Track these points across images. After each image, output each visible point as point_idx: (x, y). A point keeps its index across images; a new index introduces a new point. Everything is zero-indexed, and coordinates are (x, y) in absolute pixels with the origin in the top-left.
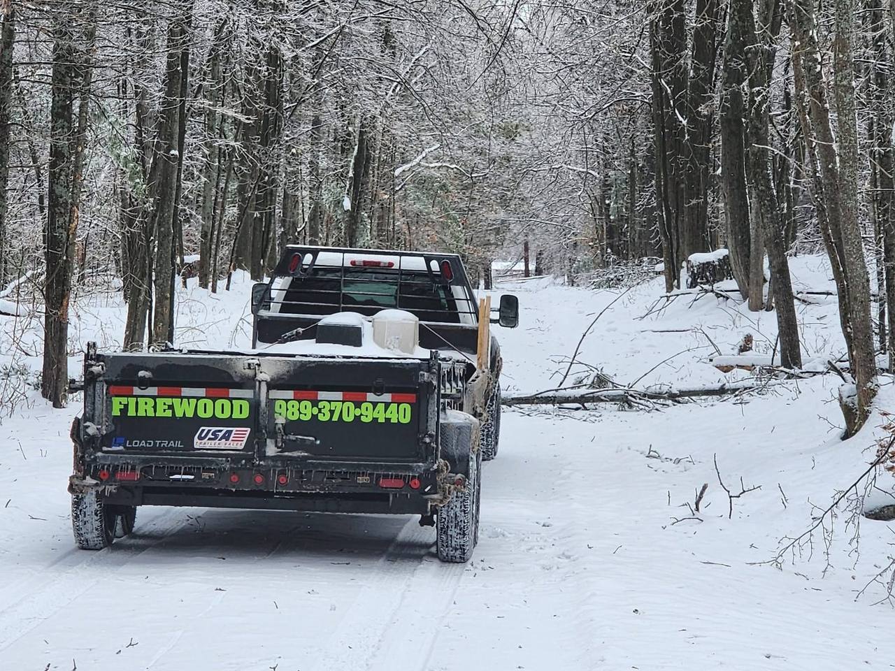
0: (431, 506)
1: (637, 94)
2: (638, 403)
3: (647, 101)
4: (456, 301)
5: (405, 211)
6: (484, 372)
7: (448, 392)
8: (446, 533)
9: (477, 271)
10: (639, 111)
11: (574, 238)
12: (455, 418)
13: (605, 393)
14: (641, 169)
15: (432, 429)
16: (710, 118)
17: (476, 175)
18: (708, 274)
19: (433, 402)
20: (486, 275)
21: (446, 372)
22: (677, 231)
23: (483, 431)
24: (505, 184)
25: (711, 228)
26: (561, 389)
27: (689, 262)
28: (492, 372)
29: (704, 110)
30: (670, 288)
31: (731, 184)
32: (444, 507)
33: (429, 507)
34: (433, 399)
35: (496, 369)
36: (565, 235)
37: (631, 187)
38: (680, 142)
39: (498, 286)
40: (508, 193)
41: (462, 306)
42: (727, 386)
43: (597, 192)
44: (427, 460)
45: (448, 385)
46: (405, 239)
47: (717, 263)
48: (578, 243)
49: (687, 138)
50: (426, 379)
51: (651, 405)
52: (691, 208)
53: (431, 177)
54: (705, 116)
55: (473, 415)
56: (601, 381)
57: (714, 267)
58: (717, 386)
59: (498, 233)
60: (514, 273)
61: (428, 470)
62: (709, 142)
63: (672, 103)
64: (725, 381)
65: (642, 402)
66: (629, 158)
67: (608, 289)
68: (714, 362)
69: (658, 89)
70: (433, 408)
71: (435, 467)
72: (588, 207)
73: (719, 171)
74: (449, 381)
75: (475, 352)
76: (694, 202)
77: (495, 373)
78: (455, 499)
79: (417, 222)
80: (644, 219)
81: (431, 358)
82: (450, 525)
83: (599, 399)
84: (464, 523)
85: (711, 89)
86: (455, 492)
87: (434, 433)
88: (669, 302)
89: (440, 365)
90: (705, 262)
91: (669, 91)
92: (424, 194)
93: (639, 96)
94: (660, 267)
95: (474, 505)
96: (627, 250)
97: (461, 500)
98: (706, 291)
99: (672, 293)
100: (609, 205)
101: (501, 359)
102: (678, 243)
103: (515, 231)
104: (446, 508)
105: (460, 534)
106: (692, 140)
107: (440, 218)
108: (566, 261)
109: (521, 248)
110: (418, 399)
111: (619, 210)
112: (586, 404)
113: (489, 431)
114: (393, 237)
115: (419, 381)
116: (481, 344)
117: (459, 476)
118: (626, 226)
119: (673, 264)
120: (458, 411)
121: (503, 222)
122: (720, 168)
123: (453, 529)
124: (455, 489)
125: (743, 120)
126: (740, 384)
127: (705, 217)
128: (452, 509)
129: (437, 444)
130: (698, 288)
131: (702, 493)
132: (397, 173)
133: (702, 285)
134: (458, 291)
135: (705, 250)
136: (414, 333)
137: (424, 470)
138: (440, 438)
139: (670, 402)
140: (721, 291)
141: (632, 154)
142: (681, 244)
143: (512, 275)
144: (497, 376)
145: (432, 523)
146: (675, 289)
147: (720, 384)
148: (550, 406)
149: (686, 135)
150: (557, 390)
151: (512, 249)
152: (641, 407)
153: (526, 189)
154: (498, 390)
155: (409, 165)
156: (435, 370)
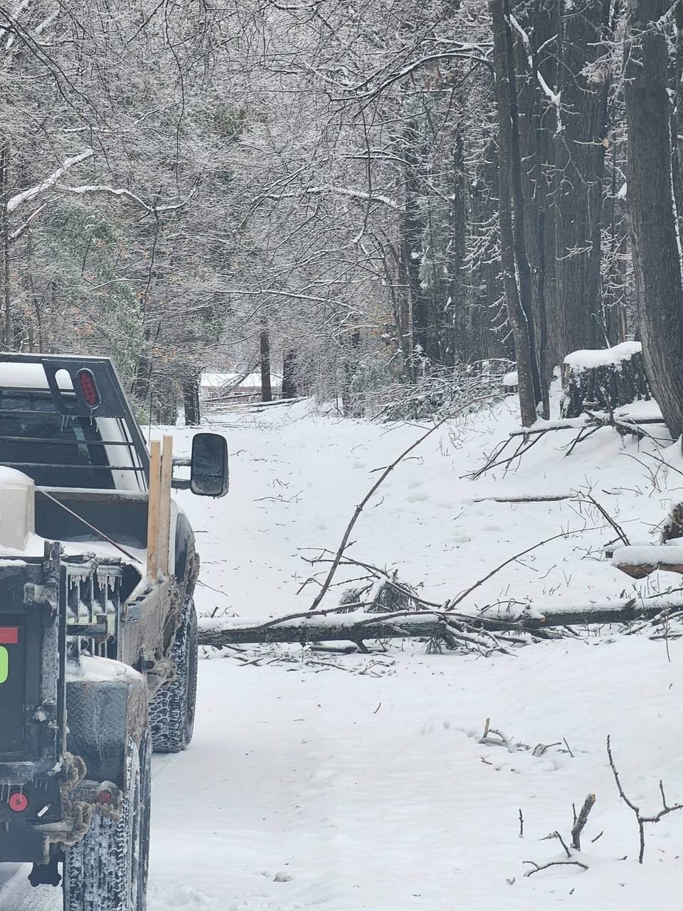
0: (51, 845)
1: (466, 46)
2: (467, 639)
3: (485, 59)
4: (107, 447)
5: (29, 277)
6: (160, 582)
7: (84, 621)
8: (81, 898)
9: (170, 391)
10: (471, 79)
11: (352, 326)
12: (98, 673)
13: (401, 619)
14: (476, 191)
15: (50, 696)
16: (605, 88)
17: (163, 207)
18: (603, 389)
19: (51, 641)
20: (187, 398)
21: (78, 584)
22: (543, 307)
23: (164, 695)
24: (220, 223)
25: (608, 301)
26: (317, 613)
27: (564, 367)
28: (178, 581)
29: (592, 73)
30: (529, 417)
31: (645, 217)
32: (76, 846)
33: (47, 847)
34: (51, 635)
35: (186, 576)
36: (337, 320)
37: (457, 227)
38: (547, 136)
39: (210, 418)
40: (227, 242)
41: (119, 456)
42: (639, 604)
43: (395, 237)
44: (40, 755)
45: (83, 608)
46: (31, 331)
47: (620, 368)
48: (362, 335)
49: (560, 127)
50: (36, 597)
51: (490, 643)
52: (571, 264)
53: (79, 212)
54: (595, 86)
55: (133, 666)
56: (394, 596)
57: (615, 375)
58: (618, 603)
59: (208, 319)
60: (243, 394)
61: (44, 774)
62: (604, 135)
63: (531, 62)
64: (634, 595)
65: (473, 635)
66: (453, 171)
67: (413, 422)
68: (617, 558)
69: (505, 36)
70: (51, 654)
71: (57, 768)
72: (378, 265)
73: (623, 192)
74: (87, 602)
75: (144, 545)
76: (575, 251)
77: (185, 583)
78: (97, 830)
79: (53, 299)
80: (482, 287)
81: (47, 556)
82: (89, 881)
83: (388, 632)
84: (117, 877)
85: (606, 32)
86: (98, 818)
87: (54, 702)
88: (529, 443)
89: (64, 569)
90: (596, 366)
91: (526, 39)
92: (66, 244)
93: (470, 50)
94: (511, 378)
95: (137, 842)
96: (452, 348)
97: (109, 832)
98: (600, 423)
99: (534, 427)
100: (417, 261)
101: (197, 556)
102: (544, 332)
103: (241, 314)
104: (81, 849)
105: (108, 898)
106: (571, 132)
107: (98, 290)
108: (339, 372)
109: (255, 345)
110: (23, 636)
111: (437, 273)
112: (365, 642)
113: (175, 695)
114: (8, 326)
115: (25, 602)
116: (154, 528)
117: (105, 785)
118: (449, 301)
119: (535, 370)
120: (106, 660)
121: (218, 296)
122: (625, 185)
123: (95, 889)
124: (98, 810)
125: (670, 92)
126: (662, 601)
127: (596, 280)
128: (92, 849)
129: (60, 724)
130: (584, 416)
131: (584, 813)
132: (12, 204)
133: (592, 412)
134: (110, 428)
135: (597, 344)
136: (24, 509)
137: (36, 776)
138: (66, 712)
139: (527, 636)
140: (630, 422)
141: (459, 162)
142: (550, 334)
143: (239, 398)
144: (190, 589)
145: (54, 879)
146: (539, 419)
147: (625, 601)
148: (295, 647)
149: (559, 124)
150: (308, 615)
151: (238, 348)
152: (472, 645)
153: (260, 231)
154: (191, 617)
155: (35, 190)
156: (53, 580)
